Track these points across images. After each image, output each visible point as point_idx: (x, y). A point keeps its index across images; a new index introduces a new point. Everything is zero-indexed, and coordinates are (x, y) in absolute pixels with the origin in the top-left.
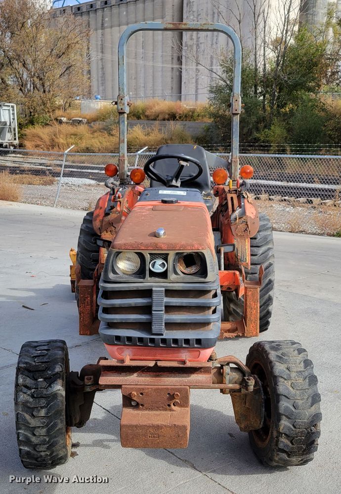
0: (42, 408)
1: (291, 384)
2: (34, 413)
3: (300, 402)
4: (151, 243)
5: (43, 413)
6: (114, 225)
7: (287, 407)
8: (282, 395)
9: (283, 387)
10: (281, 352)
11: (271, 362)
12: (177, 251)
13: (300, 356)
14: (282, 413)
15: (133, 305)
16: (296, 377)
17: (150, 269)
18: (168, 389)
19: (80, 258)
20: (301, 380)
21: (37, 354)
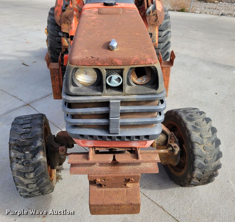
0: (31, 172)
1: (204, 147)
2: (26, 176)
3: (209, 159)
4: (107, 59)
5: (32, 175)
6: (69, 19)
7: (200, 163)
8: (198, 155)
9: (198, 149)
10: (194, 122)
11: (188, 131)
12: (132, 66)
13: (208, 125)
14: (197, 167)
15: (93, 113)
16: (207, 142)
17: (106, 84)
18: (124, 176)
19: (50, 41)
20: (210, 144)
21: (23, 132)
